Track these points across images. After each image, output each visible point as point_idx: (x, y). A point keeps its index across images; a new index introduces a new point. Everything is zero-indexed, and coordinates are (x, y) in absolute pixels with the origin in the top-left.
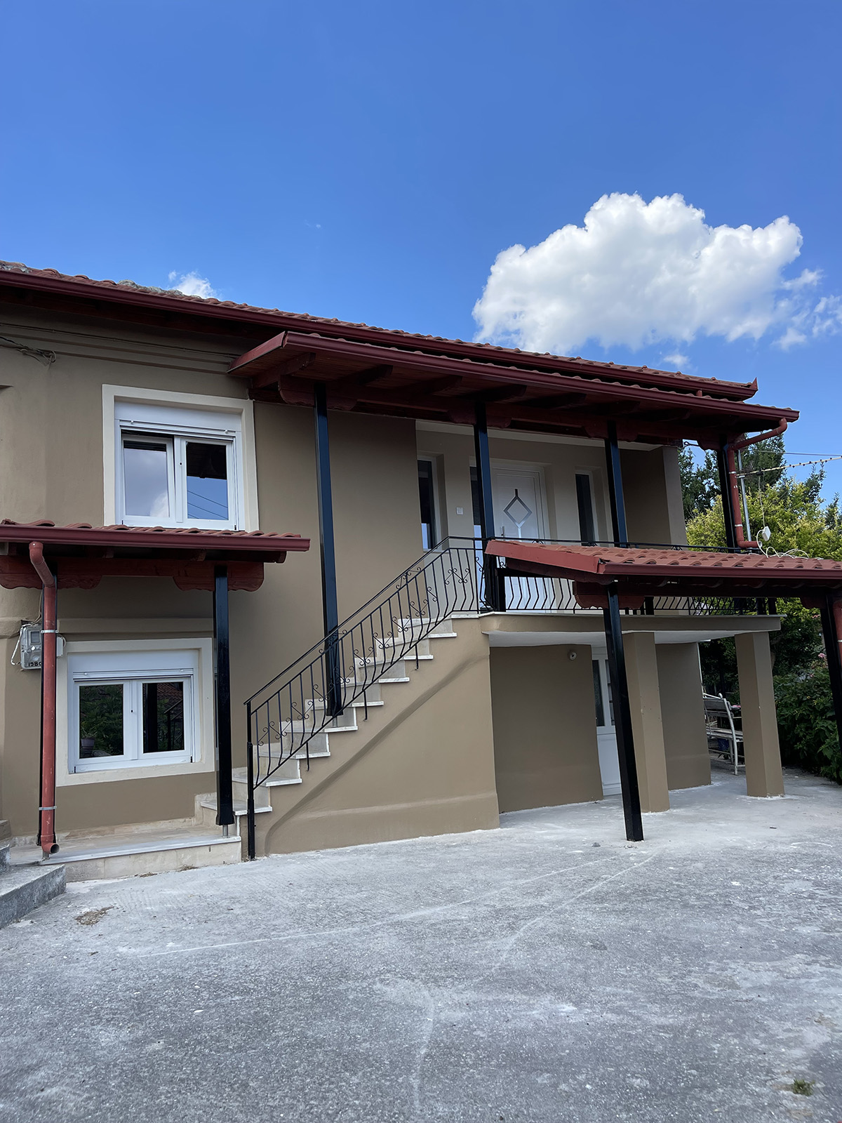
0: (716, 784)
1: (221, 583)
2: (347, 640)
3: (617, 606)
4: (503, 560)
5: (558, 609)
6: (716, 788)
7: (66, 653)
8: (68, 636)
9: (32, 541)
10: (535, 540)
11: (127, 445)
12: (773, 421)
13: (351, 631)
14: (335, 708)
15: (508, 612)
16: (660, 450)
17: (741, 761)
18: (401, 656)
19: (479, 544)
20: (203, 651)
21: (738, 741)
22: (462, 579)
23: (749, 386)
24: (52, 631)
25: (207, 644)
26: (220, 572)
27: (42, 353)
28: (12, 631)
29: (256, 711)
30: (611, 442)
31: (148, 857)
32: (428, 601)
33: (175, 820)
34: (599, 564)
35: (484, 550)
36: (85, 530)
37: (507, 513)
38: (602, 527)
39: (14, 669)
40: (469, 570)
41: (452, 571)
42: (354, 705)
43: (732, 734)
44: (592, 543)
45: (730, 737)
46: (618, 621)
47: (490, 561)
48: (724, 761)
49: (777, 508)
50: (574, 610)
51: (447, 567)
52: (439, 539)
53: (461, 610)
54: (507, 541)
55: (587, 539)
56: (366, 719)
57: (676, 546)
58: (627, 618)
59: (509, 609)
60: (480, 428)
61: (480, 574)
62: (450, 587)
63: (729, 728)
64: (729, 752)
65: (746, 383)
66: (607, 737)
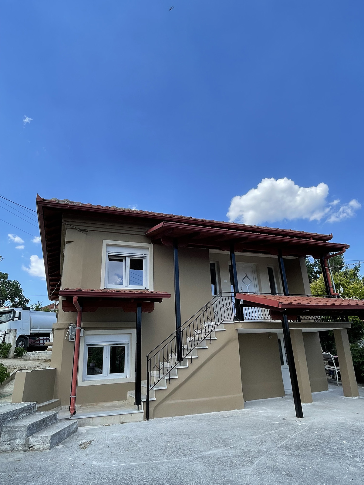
0: (330, 390)
1: (139, 309)
2: (184, 332)
3: (287, 319)
4: (242, 300)
5: (264, 320)
6: (331, 392)
7: (84, 335)
8: (85, 329)
9: (74, 296)
10: (254, 293)
11: (110, 260)
12: (340, 248)
13: (186, 328)
14: (180, 358)
15: (245, 321)
16: (298, 259)
17: (340, 380)
18: (205, 338)
19: (233, 295)
20: (132, 334)
21: (338, 372)
22: (227, 308)
23: (329, 236)
24: (79, 328)
25: (134, 332)
26: (139, 305)
27: (84, 230)
28: (66, 327)
29: (150, 359)
30: (280, 256)
31: (109, 418)
32: (214, 316)
33: (120, 401)
34: (279, 304)
35: (235, 297)
36: (92, 292)
37: (243, 282)
38: (279, 288)
39: (66, 341)
40: (230, 304)
41: (223, 305)
42: (187, 357)
43: (335, 369)
44: (275, 294)
45: (334, 370)
46: (287, 324)
47: (237, 301)
48: (332, 379)
49: (344, 279)
50: (270, 320)
51: (221, 303)
52: (218, 293)
53: (227, 320)
54: (243, 293)
55: (273, 293)
56: (192, 363)
57: (308, 295)
58: (291, 323)
59: (245, 320)
60: (232, 252)
61: (234, 306)
62: (223, 311)
63: (333, 365)
64: (334, 376)
65: (328, 235)
66: (285, 369)
